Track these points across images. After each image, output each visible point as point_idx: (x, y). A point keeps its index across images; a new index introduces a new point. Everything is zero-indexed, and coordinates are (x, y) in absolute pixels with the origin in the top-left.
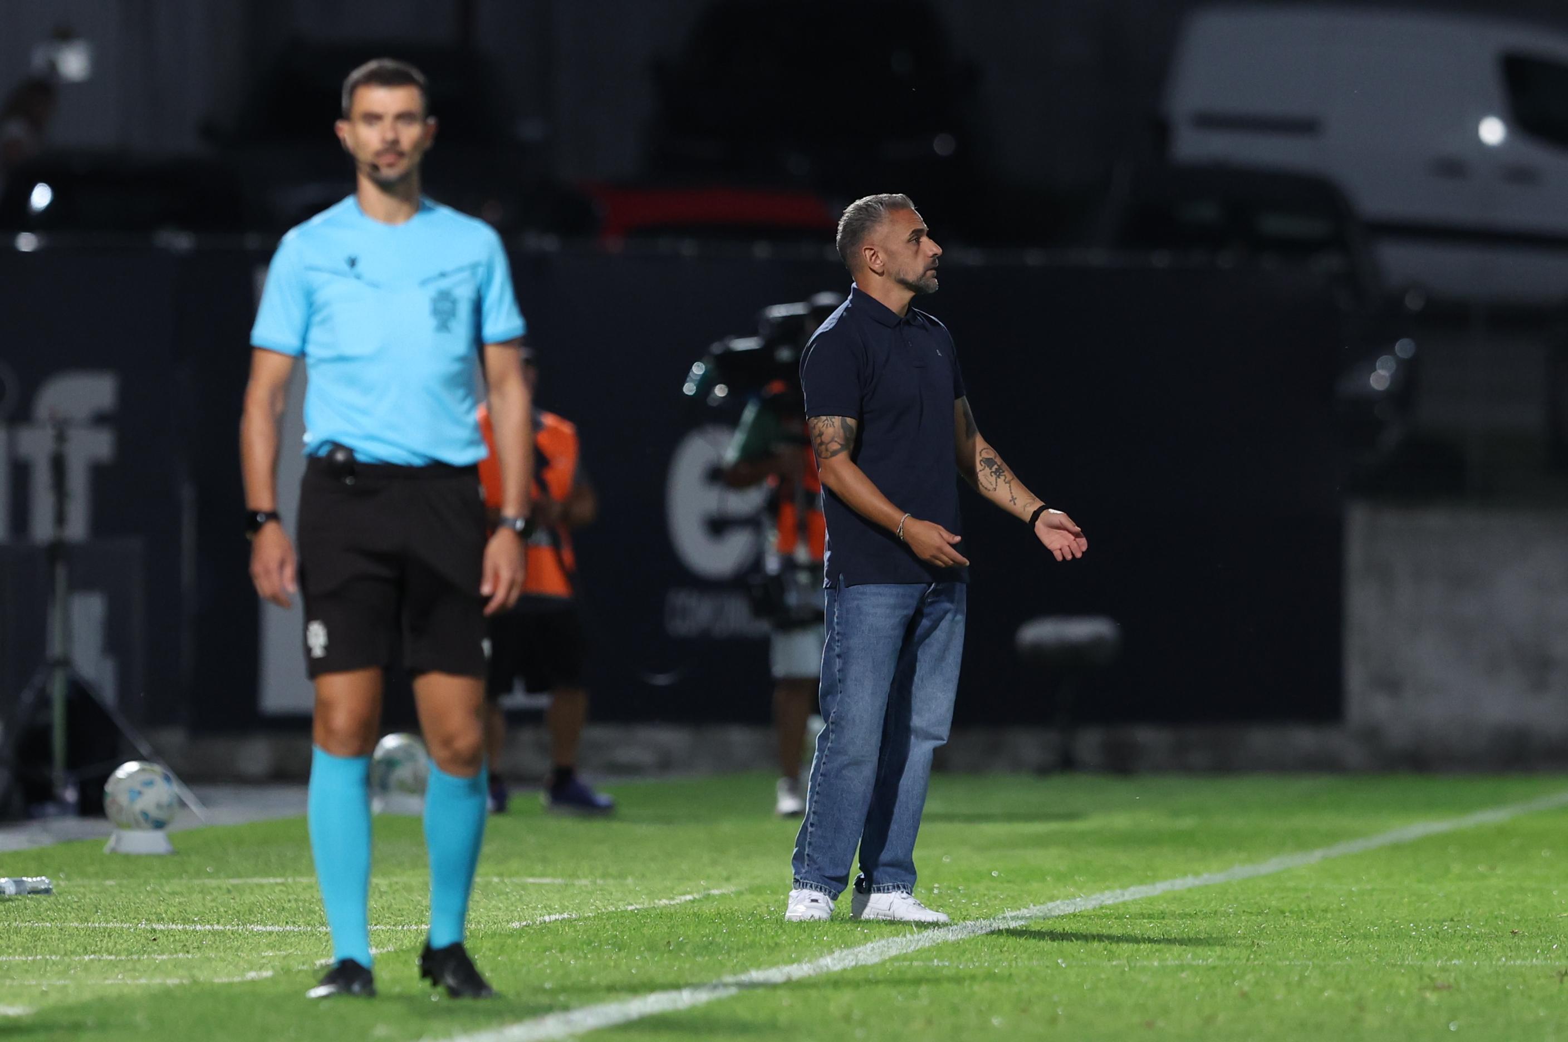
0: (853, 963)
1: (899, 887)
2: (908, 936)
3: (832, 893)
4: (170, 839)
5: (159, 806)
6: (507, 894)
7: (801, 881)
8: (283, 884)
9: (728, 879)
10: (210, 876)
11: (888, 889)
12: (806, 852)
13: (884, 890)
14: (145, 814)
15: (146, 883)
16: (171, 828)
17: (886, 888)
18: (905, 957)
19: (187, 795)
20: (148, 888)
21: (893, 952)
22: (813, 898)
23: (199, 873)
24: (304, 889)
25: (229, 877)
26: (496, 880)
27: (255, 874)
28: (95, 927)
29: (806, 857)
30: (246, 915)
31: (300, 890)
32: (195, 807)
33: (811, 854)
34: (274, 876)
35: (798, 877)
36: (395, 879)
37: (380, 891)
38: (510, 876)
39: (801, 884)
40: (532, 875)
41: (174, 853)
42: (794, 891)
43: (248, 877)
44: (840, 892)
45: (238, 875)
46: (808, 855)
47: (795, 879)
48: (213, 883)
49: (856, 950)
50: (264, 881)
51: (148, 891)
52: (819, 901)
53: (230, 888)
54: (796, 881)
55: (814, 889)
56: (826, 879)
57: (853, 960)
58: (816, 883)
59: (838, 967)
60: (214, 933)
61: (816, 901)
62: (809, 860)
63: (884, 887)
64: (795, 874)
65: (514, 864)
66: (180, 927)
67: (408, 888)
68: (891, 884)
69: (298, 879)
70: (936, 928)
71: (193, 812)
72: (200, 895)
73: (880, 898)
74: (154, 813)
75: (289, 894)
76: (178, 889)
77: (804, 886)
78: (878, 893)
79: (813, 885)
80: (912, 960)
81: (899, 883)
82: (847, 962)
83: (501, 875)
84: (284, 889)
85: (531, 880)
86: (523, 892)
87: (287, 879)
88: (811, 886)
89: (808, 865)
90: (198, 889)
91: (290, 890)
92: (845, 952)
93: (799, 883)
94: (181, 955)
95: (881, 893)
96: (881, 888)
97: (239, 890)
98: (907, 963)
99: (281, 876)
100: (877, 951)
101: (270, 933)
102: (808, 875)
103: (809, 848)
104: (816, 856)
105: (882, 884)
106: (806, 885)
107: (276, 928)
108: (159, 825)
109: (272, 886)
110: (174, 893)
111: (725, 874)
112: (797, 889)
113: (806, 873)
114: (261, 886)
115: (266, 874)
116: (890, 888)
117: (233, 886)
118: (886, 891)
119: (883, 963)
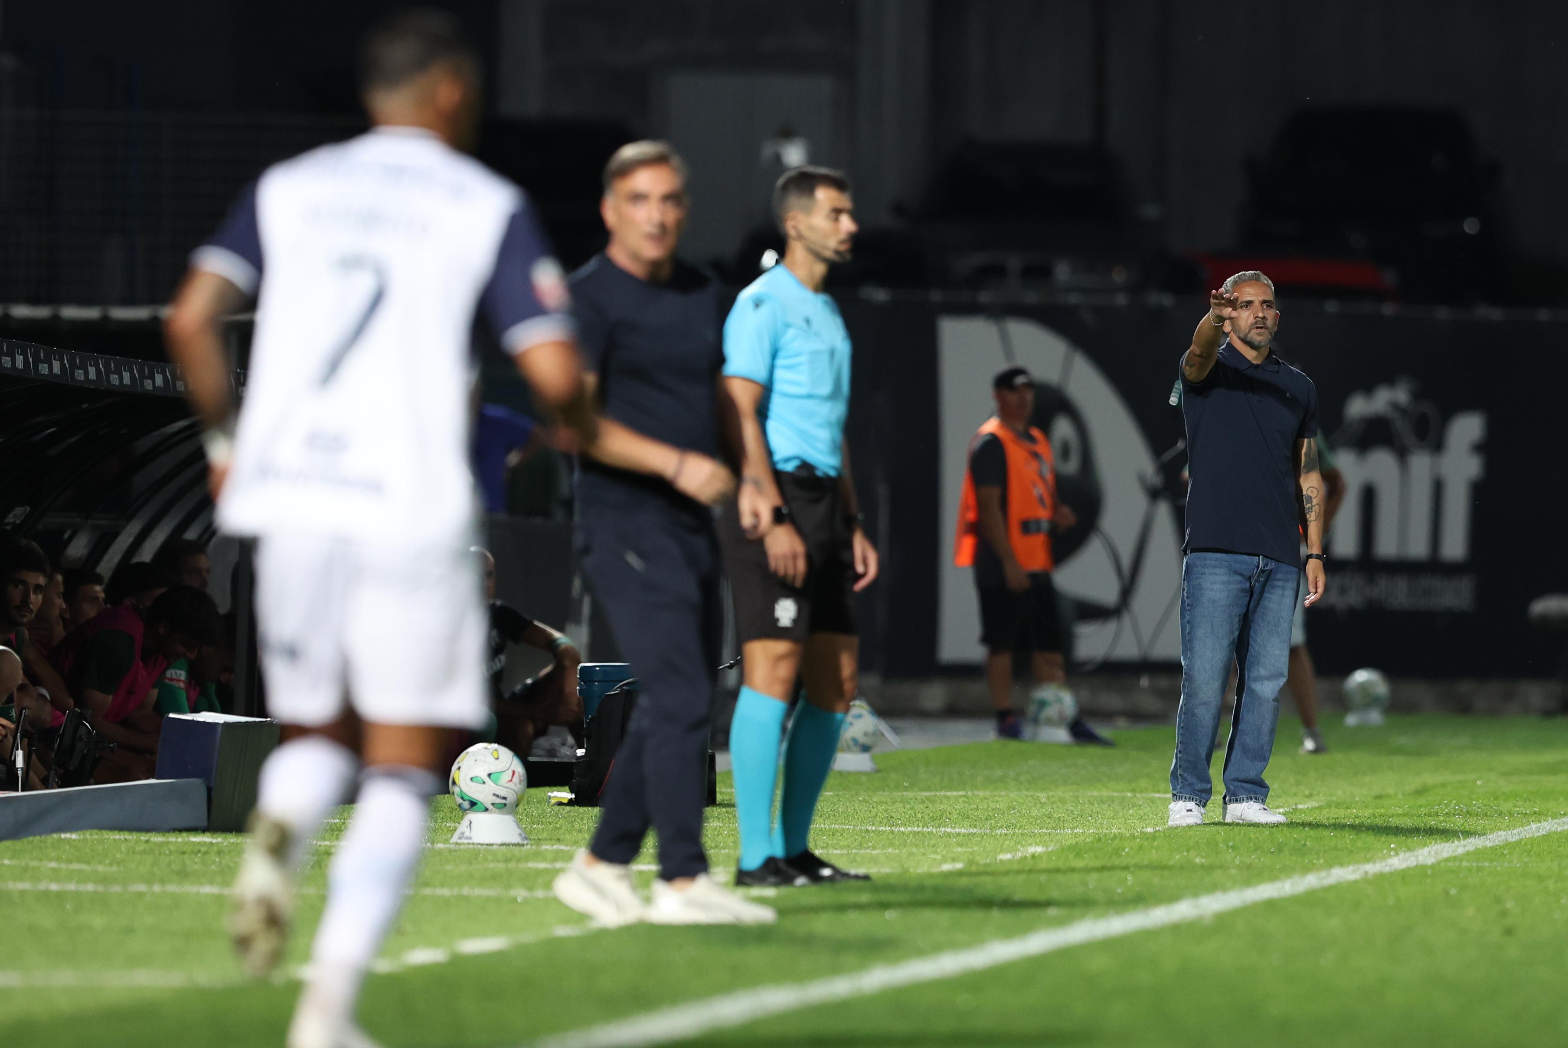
0: (1415, 864)
1: (1251, 799)
2: (1456, 842)
3: (1202, 802)
4: (873, 759)
5: (866, 734)
6: (1140, 806)
7: (1178, 795)
8: (964, 796)
9: (1310, 796)
10: (906, 789)
11: (1243, 800)
12: (1178, 773)
13: (1240, 801)
14: (855, 740)
15: (857, 794)
16: (875, 751)
17: (1242, 799)
18: (1455, 859)
19: (883, 726)
20: (860, 799)
21: (1445, 855)
22: (1188, 808)
23: (898, 787)
24: (982, 800)
25: (921, 790)
26: (1130, 794)
27: (942, 788)
28: (822, 828)
29: (1179, 776)
30: (938, 819)
31: (978, 801)
32: (890, 735)
33: (1182, 773)
34: (956, 790)
35: (1174, 792)
36: (1051, 794)
37: (1040, 803)
38: (1141, 792)
39: (1178, 797)
40: (1158, 792)
41: (878, 771)
42: (1173, 803)
43: (936, 790)
44: (1207, 801)
45: (928, 789)
46: (1180, 775)
47: (1173, 794)
48: (910, 794)
49: (1416, 853)
50: (949, 794)
51: (860, 801)
52: (1193, 810)
53: (924, 798)
54: (1174, 795)
55: (1188, 800)
56: (1197, 792)
57: (1414, 861)
58: (1189, 796)
59: (1403, 866)
60: (916, 834)
61: (1191, 810)
62: (1182, 779)
63: (1240, 798)
64: (1173, 790)
65: (1143, 783)
66: (888, 829)
67: (1063, 801)
68: (1246, 796)
69: (976, 793)
70: (1477, 836)
71: (890, 742)
72: (901, 804)
73: (1236, 807)
74: (862, 740)
75: (970, 804)
76: (884, 800)
77: (1180, 798)
78: (1236, 803)
79: (1187, 797)
80: (1461, 860)
81: (1252, 795)
82: (1409, 862)
83: (1133, 791)
84: (966, 800)
85: (1157, 795)
86: (1152, 805)
87: (967, 792)
88: (1185, 798)
89: (1181, 782)
90: (899, 800)
91: (971, 802)
92: (1408, 854)
93: (1176, 797)
94: (890, 850)
95: (1238, 803)
96: (1238, 799)
97: (932, 801)
98: (1457, 864)
99: (964, 790)
100: (1433, 853)
101: (959, 834)
102: (1182, 790)
103: (1180, 769)
104: (1186, 775)
105: (1239, 796)
106: (1182, 798)
107: (963, 831)
108: (865, 749)
109: (957, 798)
110: (881, 803)
111: (1307, 792)
112: (1175, 801)
113: (1180, 788)
114: (948, 798)
115: (951, 789)
116: (1245, 799)
117: (927, 798)
118: (1241, 801)
119: (1439, 863)
